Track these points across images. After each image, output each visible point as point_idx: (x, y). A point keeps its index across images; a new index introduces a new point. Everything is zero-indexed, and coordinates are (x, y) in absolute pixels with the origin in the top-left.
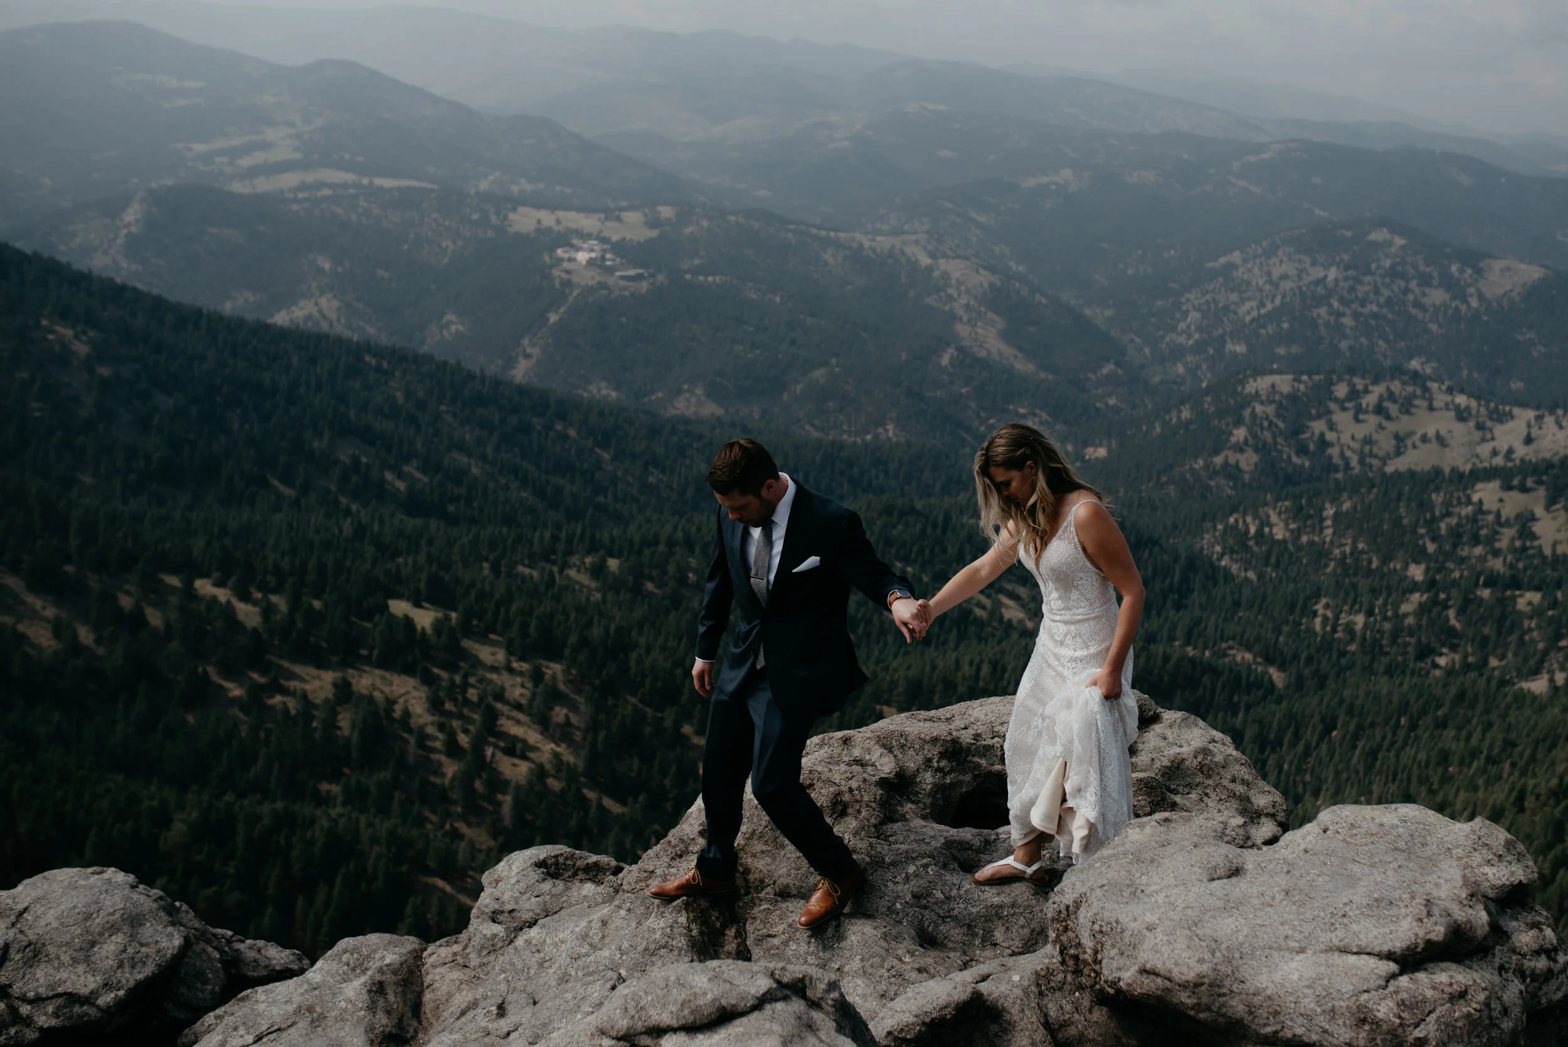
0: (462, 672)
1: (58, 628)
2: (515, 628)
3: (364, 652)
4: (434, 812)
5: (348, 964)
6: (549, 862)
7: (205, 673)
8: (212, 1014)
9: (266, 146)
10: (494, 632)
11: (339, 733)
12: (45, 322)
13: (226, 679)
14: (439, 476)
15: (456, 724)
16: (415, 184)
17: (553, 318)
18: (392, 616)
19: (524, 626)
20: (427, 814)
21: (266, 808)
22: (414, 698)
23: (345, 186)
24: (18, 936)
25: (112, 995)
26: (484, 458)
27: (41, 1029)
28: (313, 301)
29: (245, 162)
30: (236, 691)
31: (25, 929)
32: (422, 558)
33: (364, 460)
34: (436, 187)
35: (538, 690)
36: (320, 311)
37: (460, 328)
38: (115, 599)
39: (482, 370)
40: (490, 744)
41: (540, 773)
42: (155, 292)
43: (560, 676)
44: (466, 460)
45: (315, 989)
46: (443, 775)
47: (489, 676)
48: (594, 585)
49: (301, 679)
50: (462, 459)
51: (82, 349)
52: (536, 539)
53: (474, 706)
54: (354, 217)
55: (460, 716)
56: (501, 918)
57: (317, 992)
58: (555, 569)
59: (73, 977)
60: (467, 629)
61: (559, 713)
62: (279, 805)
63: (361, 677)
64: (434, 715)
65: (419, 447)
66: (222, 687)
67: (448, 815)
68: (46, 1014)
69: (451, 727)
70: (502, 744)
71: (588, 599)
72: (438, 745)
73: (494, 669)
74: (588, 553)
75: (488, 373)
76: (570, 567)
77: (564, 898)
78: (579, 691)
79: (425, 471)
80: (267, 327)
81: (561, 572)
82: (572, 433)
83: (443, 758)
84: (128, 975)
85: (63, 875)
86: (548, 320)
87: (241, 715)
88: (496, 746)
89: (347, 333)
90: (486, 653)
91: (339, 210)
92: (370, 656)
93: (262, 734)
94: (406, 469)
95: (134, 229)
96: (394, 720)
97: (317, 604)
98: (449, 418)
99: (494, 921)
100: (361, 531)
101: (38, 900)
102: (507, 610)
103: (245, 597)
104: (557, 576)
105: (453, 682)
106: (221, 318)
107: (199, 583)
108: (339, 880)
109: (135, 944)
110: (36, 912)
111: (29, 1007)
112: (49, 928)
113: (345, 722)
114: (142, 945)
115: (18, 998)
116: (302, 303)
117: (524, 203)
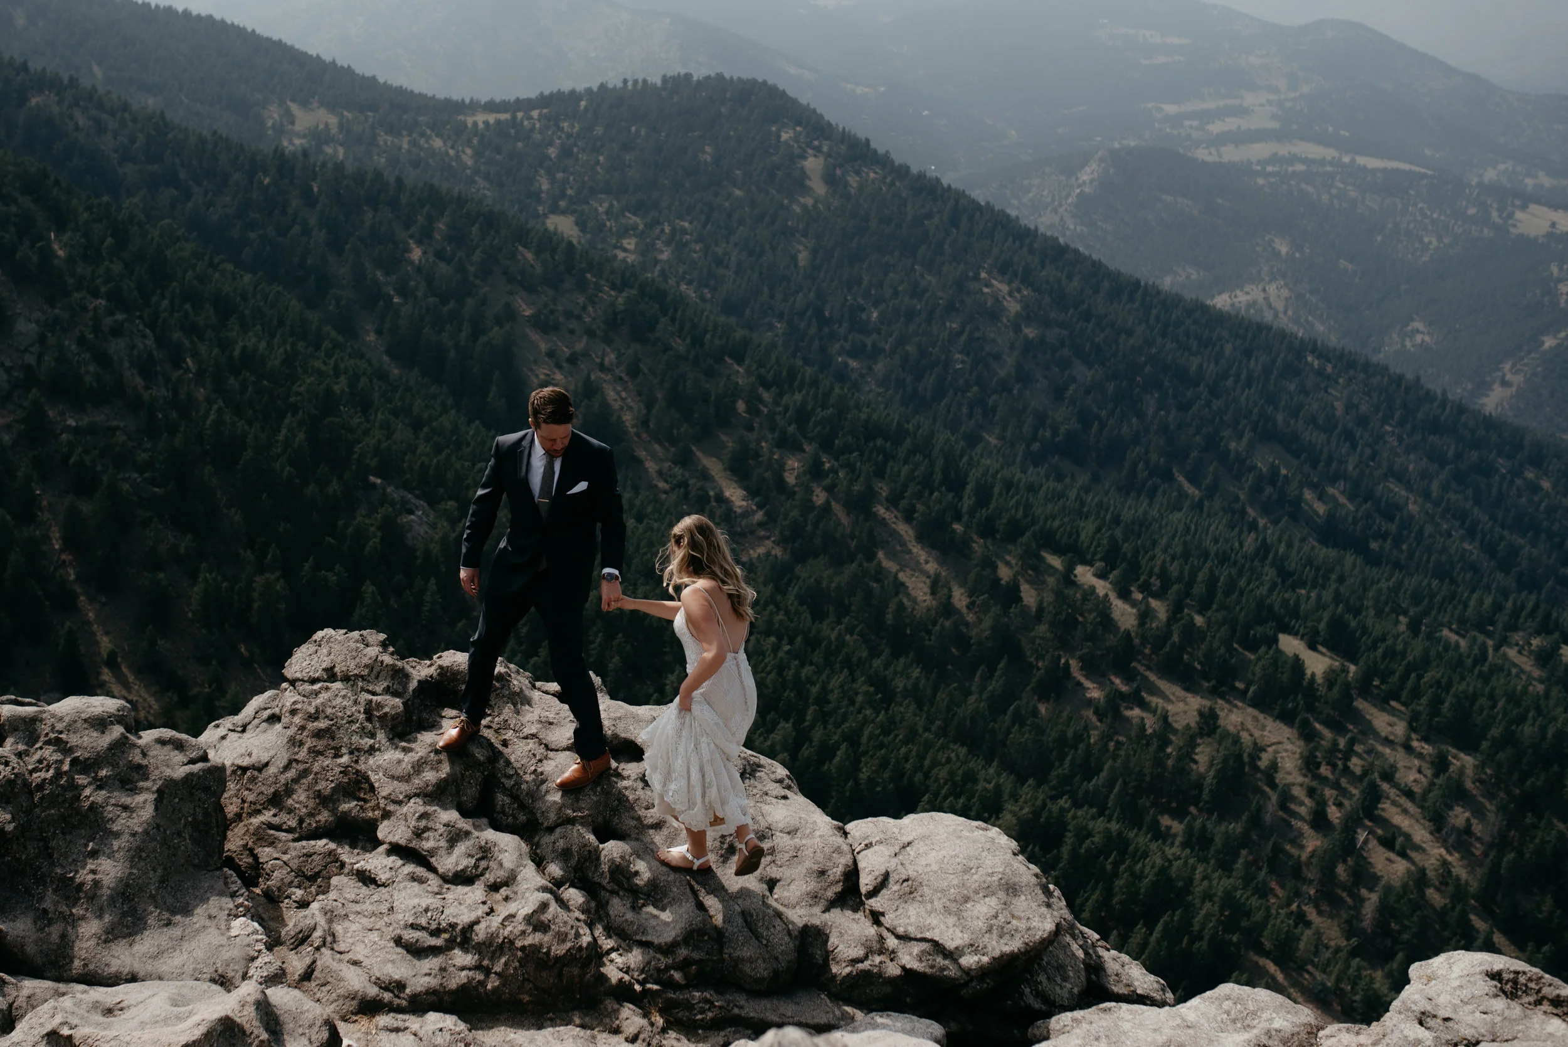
0: (1349, 735)
1: (935, 585)
2: (1424, 701)
3: (1240, 685)
4: (1283, 887)
5: (1228, 1013)
6: (1506, 976)
7: (1067, 665)
8: (1069, 1014)
9: (1243, 111)
10: (1398, 699)
11: (1195, 767)
12: (983, 275)
13: (1087, 677)
14: (1368, 505)
15: (1329, 793)
16: (1406, 167)
17: (1549, 342)
18: (1279, 652)
19: (1436, 702)
20: (1273, 885)
21: (1099, 825)
22: (1286, 751)
23: (1322, 162)
24: (899, 867)
25: (976, 958)
26: (1426, 495)
27: (903, 968)
28: (1260, 287)
29: (1216, 128)
30: (1094, 693)
31: (906, 862)
32: (1327, 595)
33: (1284, 471)
34: (1429, 172)
35: (1438, 781)
36: (1266, 299)
37: (1427, 339)
38: (995, 568)
39: (1444, 393)
40: (1365, 827)
41: (1420, 879)
42: (1095, 257)
43: (1469, 771)
44: (1403, 493)
45: (1189, 1027)
46: (1302, 847)
47: (1380, 748)
48: (1537, 673)
49: (1166, 699)
50: (1398, 491)
51: (1013, 307)
52: (1472, 603)
53: (1357, 779)
54: (1325, 197)
55: (1336, 786)
56: (1431, 1022)
57: (1191, 1031)
58: (1490, 643)
59: (943, 927)
60: (1365, 689)
61: (1459, 816)
62: (1114, 826)
63: (1230, 711)
64: (1305, 776)
65: (1350, 467)
66: (1079, 684)
67: (1298, 894)
68: (910, 954)
69: (1322, 795)
70: (1380, 832)
71: (1525, 688)
72: (1303, 811)
73: (1387, 742)
74: (1538, 633)
75: (1450, 397)
76: (1510, 645)
77: (1520, 1027)
78: (1491, 796)
79: (1351, 498)
80: (1205, 309)
81: (1497, 648)
82: (1546, 485)
83: (1306, 828)
84: (994, 943)
85: (948, 822)
86: (1543, 343)
87: (1094, 719)
88: (1371, 832)
89: (1292, 328)
90: (1381, 721)
91: (1310, 189)
92: (1246, 691)
93: (1112, 745)
94: (1331, 490)
95: (1087, 190)
96: (1256, 768)
97: (1199, 620)
98: (1393, 441)
99: (1421, 1023)
100: (1263, 550)
101: (923, 838)
102: (1420, 677)
103: (1124, 595)
104: (1490, 650)
105: (1335, 744)
106: (1158, 293)
107: (1080, 570)
108: (1159, 927)
109: (1006, 913)
110: (918, 849)
111: (896, 941)
112: (928, 869)
113: (1204, 756)
114: (1013, 916)
115: (888, 929)
116: (1247, 288)
117: (1538, 202)
